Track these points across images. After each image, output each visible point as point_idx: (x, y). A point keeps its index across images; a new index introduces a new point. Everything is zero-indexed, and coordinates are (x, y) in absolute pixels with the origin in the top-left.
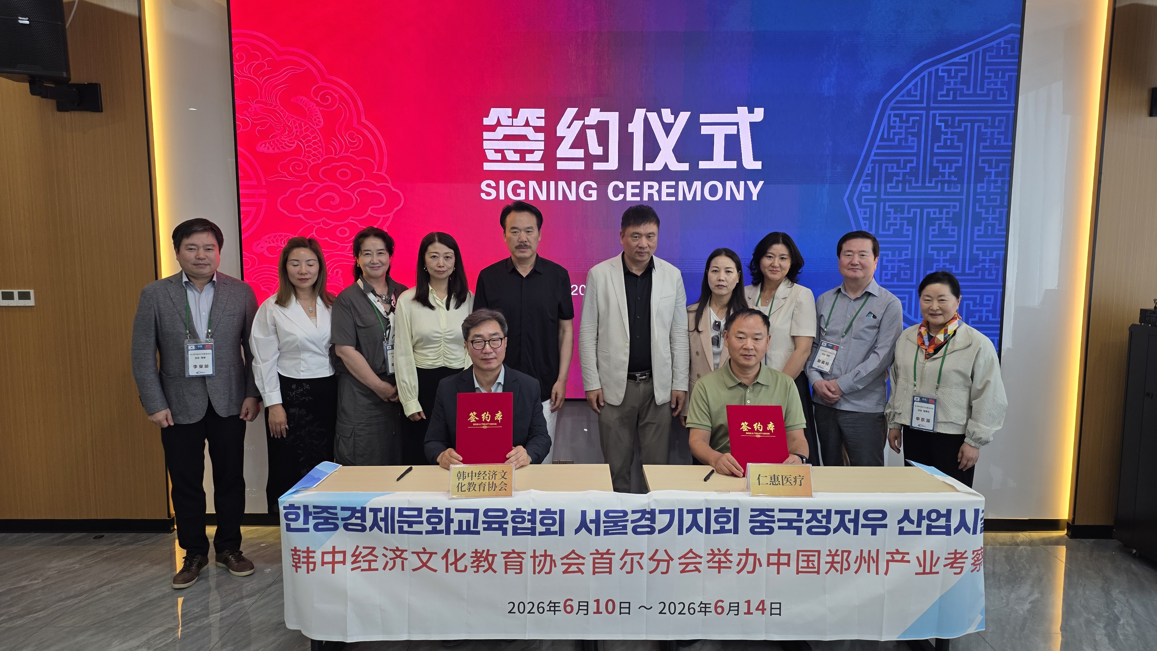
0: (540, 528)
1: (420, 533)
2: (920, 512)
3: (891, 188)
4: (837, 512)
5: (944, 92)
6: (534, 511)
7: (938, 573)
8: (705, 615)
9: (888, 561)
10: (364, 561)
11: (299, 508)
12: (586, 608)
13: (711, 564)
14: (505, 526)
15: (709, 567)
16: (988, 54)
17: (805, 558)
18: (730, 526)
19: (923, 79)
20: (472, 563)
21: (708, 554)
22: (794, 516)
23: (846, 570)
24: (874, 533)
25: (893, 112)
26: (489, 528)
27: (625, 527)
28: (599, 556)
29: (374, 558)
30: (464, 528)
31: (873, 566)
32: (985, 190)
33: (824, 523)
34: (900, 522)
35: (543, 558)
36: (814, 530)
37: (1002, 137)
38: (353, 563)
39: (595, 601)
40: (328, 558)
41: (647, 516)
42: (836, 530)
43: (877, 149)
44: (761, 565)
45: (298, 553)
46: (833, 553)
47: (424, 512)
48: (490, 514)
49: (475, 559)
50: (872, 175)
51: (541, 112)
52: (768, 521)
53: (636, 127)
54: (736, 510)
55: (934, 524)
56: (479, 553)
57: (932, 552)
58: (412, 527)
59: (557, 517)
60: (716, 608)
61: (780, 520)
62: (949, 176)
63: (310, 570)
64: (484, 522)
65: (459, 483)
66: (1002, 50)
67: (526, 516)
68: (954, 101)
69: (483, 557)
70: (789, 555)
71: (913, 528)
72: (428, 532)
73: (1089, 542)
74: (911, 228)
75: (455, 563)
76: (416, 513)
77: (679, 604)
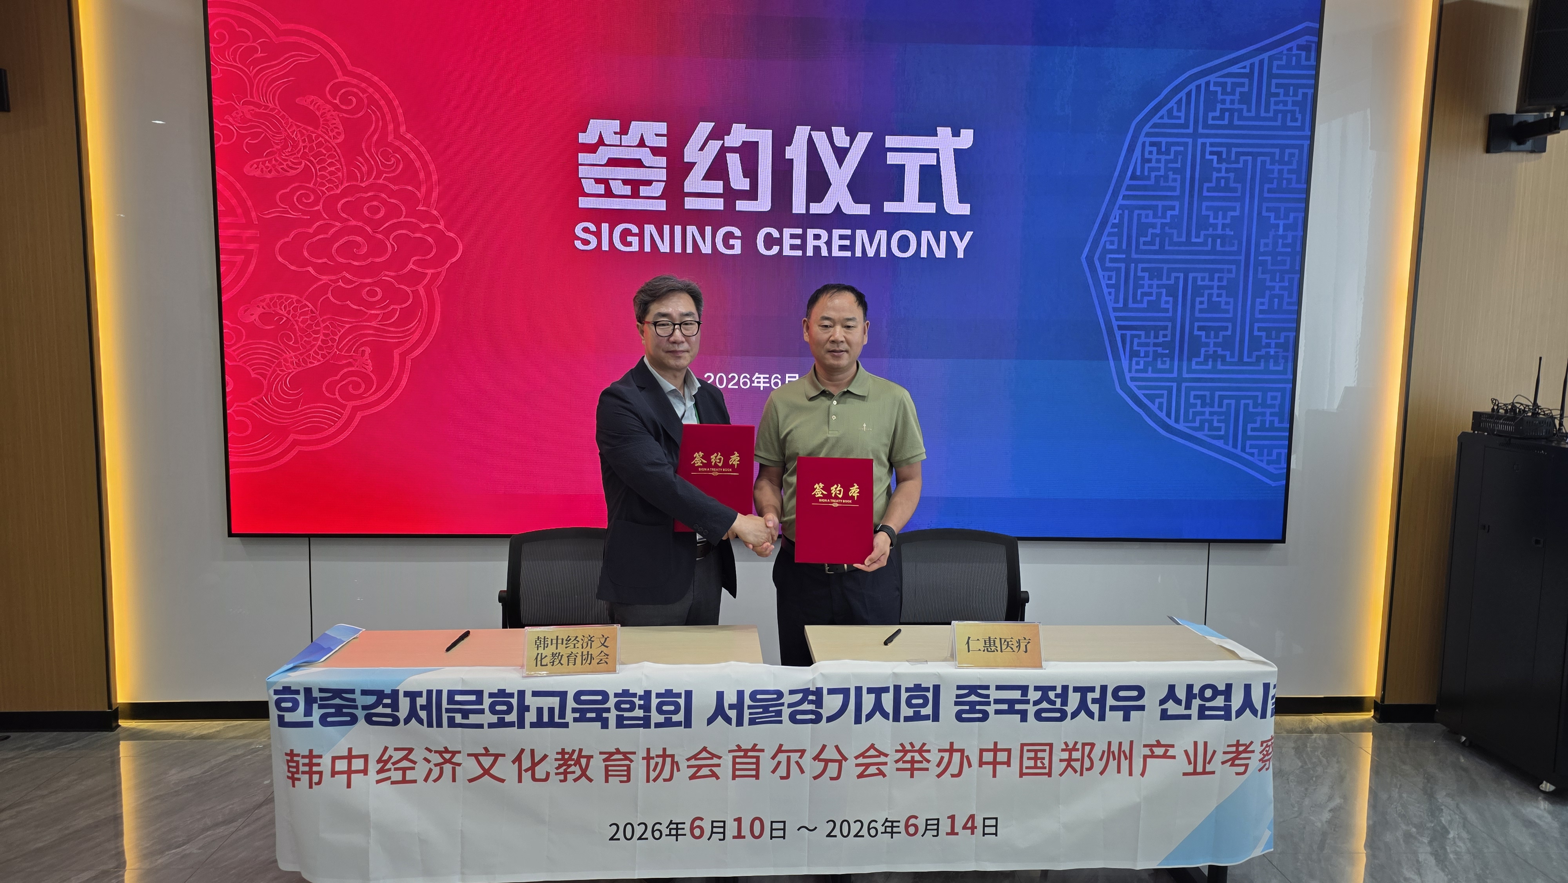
0: (656, 717)
1: (481, 726)
2: (1190, 687)
3: (1145, 243)
4: (1076, 689)
5: (1217, 114)
6: (648, 693)
7: (1213, 773)
8: (892, 837)
9: (1145, 757)
10: (396, 769)
11: (297, 692)
12: (721, 830)
13: (901, 765)
14: (605, 715)
15: (898, 769)
16: (1275, 63)
17: (1032, 755)
18: (927, 711)
19: (1189, 95)
20: (557, 768)
21: (897, 751)
22: (1016, 695)
23: (1088, 769)
24: (1127, 718)
25: (1148, 140)
26: (582, 719)
27: (779, 713)
28: (742, 754)
29: (411, 765)
30: (546, 719)
31: (1125, 764)
32: (1270, 248)
33: (1058, 705)
34: (1163, 702)
35: (660, 760)
36: (1044, 715)
37: (1294, 176)
38: (379, 772)
39: (735, 820)
40: (341, 765)
41: (811, 697)
42: (1075, 715)
43: (1126, 190)
44: (970, 765)
45: (295, 759)
46: (1071, 747)
47: (486, 695)
48: (583, 698)
49: (561, 762)
50: (1119, 226)
51: (662, 127)
52: (980, 703)
53: (797, 152)
54: (937, 688)
55: (1208, 704)
56: (568, 753)
57: (1206, 744)
58: (468, 718)
59: (682, 701)
60: (907, 827)
61: (997, 701)
62: (1223, 229)
63: (314, 784)
64: (574, 710)
65: (538, 654)
66: (1294, 58)
67: (636, 700)
68: (1231, 126)
69: (573, 760)
70: (1009, 751)
71: (1180, 710)
72: (491, 726)
73: (1403, 727)
74: (1171, 299)
75: (532, 768)
76: (473, 698)
77: (855, 822)
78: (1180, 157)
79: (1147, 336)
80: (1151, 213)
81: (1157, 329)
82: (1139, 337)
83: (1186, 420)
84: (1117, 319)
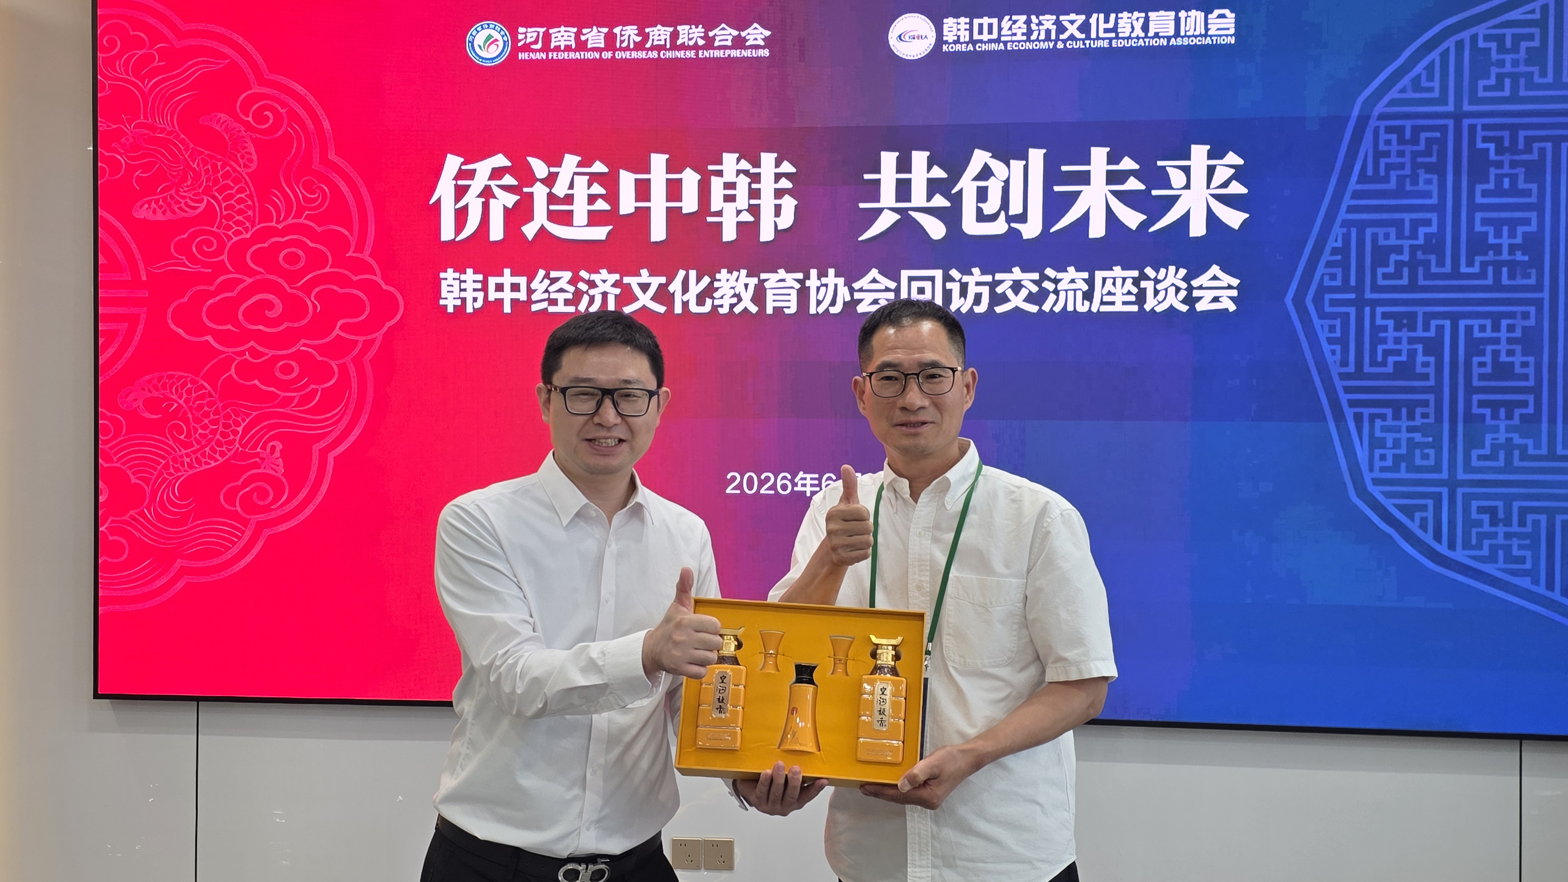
3: (1385, 276)
19: (1445, 55)
25: (1383, 124)
43: (1353, 197)
50: (1344, 251)
68: (1515, 98)
74: (1432, 359)
78: (1435, 147)
79: (1397, 416)
80: (1393, 231)
81: (1412, 406)
82: (1383, 417)
83: (1466, 545)
84: (1347, 390)
